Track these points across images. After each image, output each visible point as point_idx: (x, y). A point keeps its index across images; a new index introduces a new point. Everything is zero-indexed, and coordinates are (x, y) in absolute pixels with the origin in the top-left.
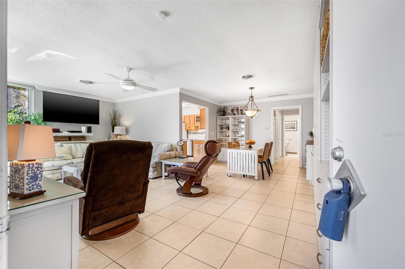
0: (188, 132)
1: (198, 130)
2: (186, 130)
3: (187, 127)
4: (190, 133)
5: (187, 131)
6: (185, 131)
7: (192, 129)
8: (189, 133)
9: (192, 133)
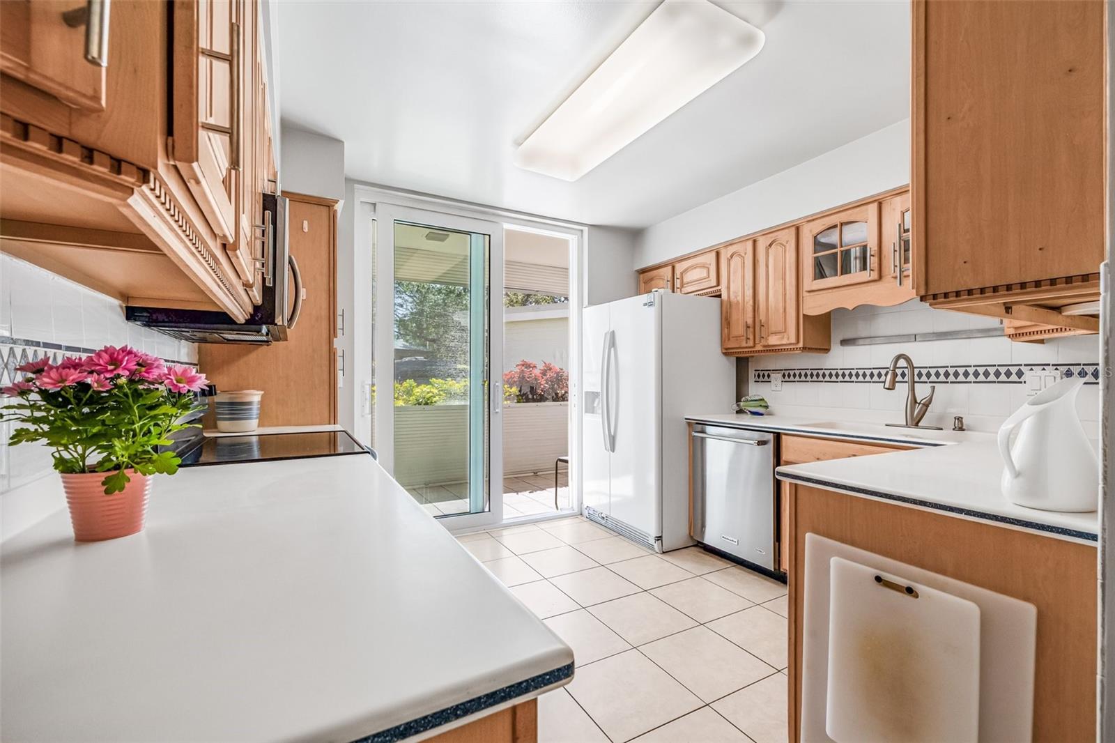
0: (742, 364)
1: (827, 350)
2: (727, 353)
3: (738, 329)
4: (763, 377)
5: (738, 359)
6: (724, 359)
7: (773, 340)
8: (752, 374)
9: (776, 377)
